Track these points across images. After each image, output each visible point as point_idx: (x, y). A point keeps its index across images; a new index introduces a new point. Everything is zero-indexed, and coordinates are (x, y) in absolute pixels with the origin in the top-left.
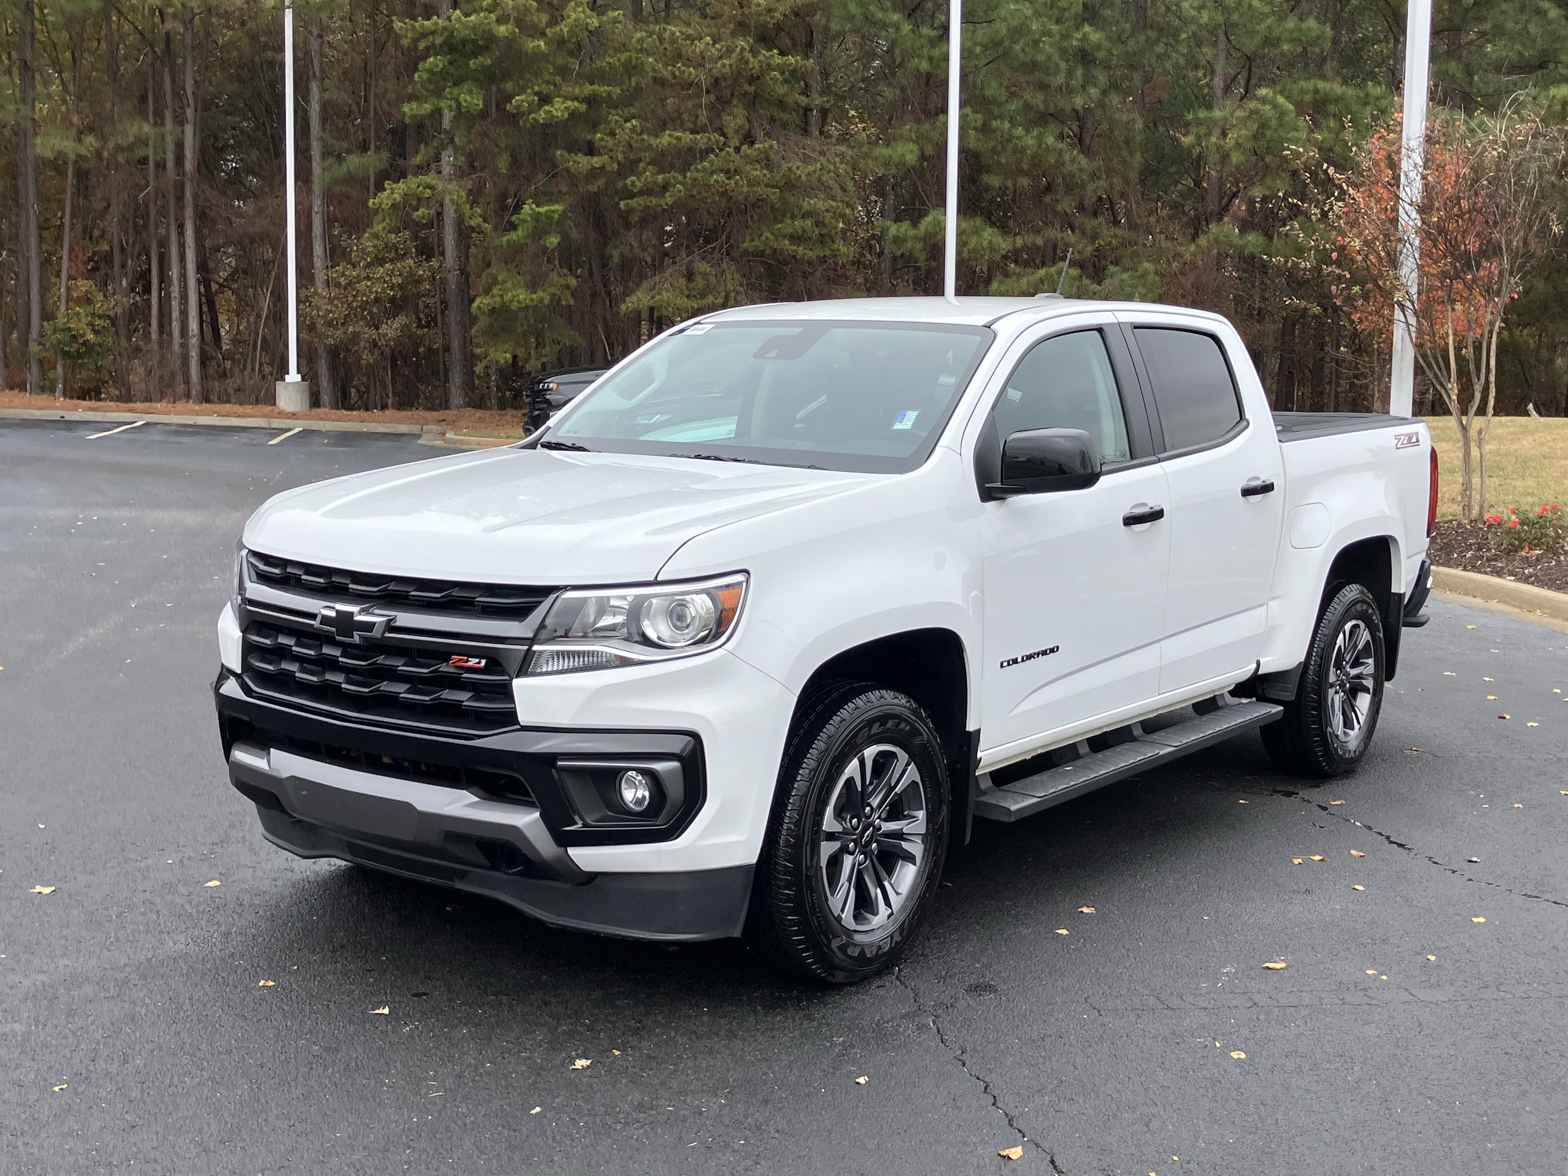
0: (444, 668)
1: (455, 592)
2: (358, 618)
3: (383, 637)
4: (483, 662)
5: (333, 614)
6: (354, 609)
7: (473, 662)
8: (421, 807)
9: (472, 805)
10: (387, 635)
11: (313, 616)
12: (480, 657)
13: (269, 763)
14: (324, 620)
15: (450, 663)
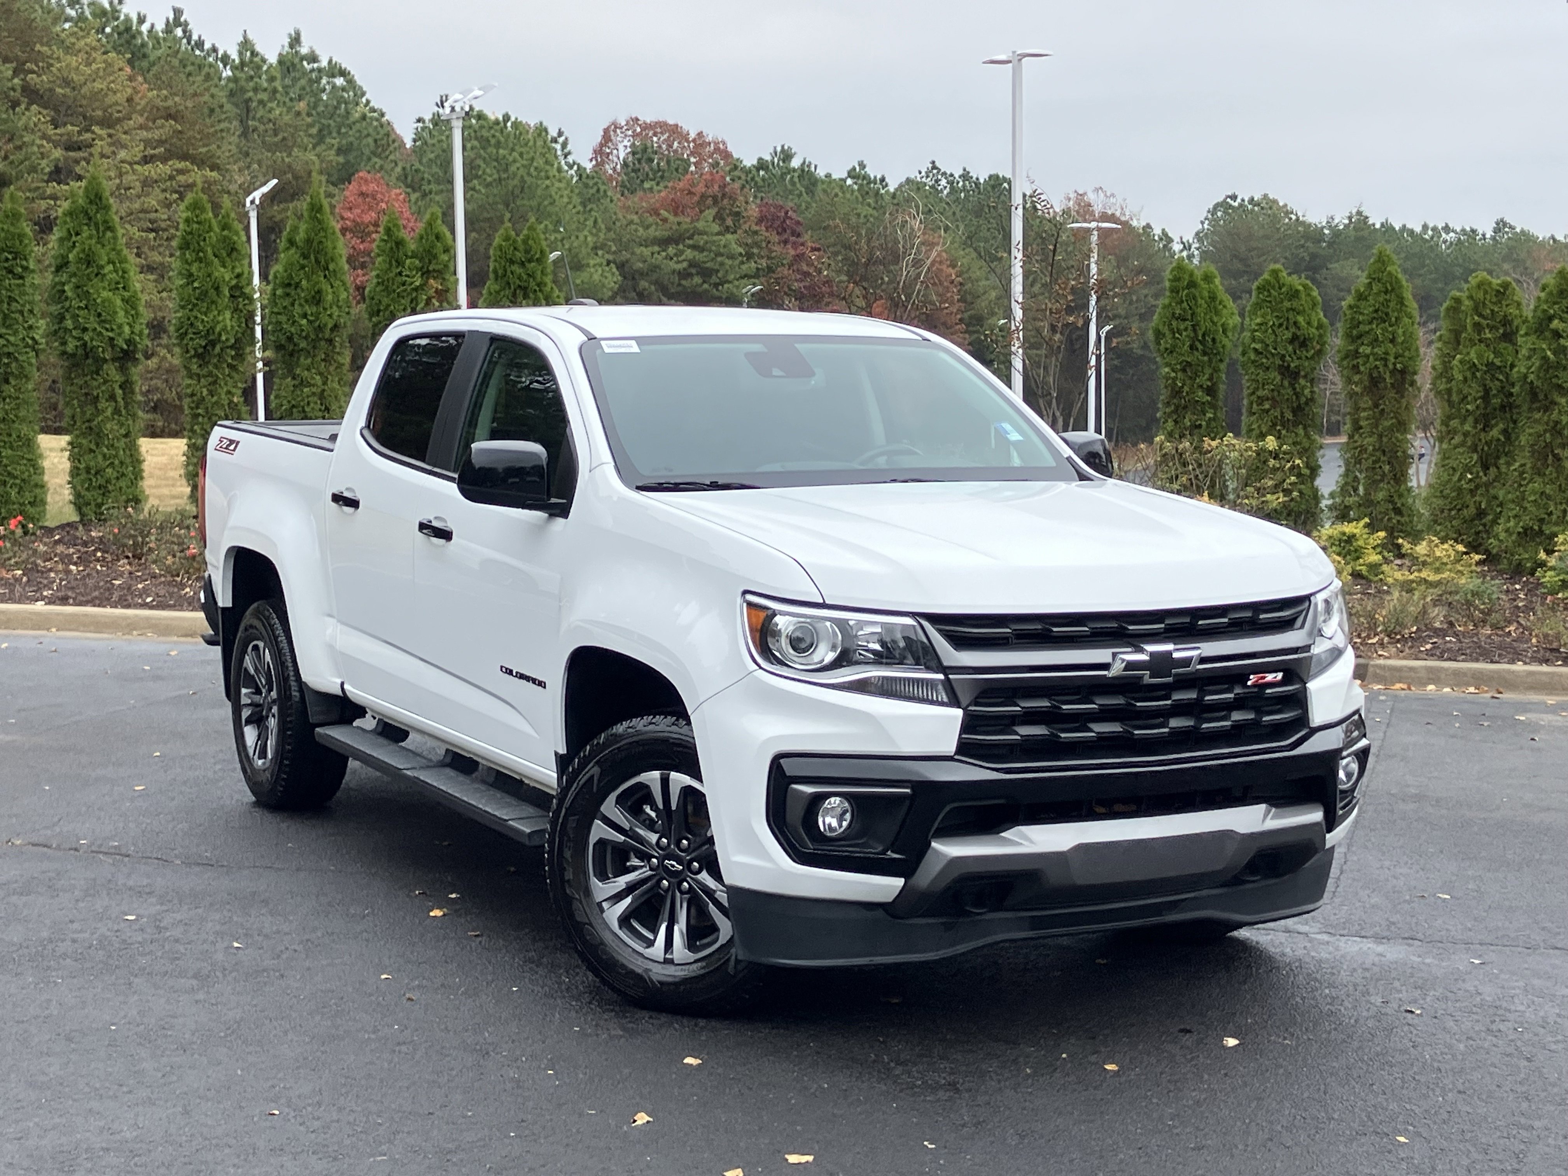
0: (1242, 689)
2: (1176, 655)
4: (1281, 675)
5: (1144, 657)
7: (1270, 677)
8: (1241, 830)
11: (1105, 666)
12: (1278, 670)
13: (1031, 842)
14: (1130, 666)
15: (1249, 683)
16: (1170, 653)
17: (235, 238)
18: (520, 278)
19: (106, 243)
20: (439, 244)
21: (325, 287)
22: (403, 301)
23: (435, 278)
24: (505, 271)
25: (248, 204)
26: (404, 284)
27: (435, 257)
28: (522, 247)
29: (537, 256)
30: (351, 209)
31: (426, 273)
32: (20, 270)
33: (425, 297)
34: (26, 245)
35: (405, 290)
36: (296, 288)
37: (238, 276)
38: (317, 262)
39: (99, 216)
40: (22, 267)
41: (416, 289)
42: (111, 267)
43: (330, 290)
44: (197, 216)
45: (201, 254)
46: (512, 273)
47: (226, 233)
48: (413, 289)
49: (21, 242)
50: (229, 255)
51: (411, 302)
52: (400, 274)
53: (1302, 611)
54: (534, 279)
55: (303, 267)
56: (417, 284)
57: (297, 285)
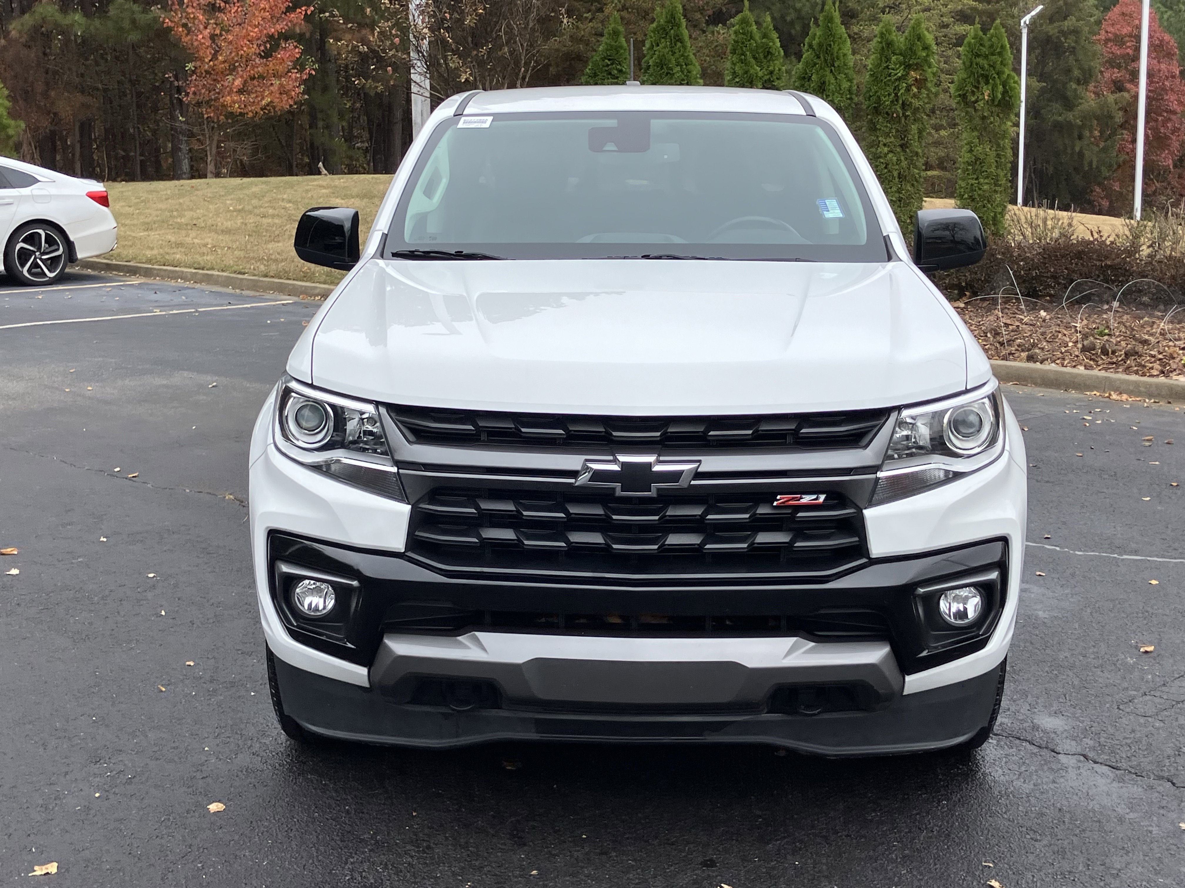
0: (763, 510)
1: (765, 427)
2: (657, 468)
3: (690, 486)
4: (822, 498)
5: (615, 468)
6: (650, 459)
7: (807, 499)
8: (751, 663)
9: (810, 651)
10: (693, 482)
11: (574, 474)
12: (818, 492)
13: (484, 649)
14: (598, 475)
15: (775, 504)
16: (649, 465)
17: (771, 44)
18: (983, 68)
19: (677, 51)
20: (919, 43)
21: (830, 78)
22: (888, 88)
23: (915, 70)
24: (971, 63)
25: (1022, 24)
26: (890, 75)
27: (915, 53)
28: (987, 44)
29: (998, 50)
30: (1113, 24)
31: (908, 67)
32: (616, 72)
33: (904, 85)
34: (621, 55)
35: (890, 80)
36: (808, 81)
37: (771, 73)
38: (826, 60)
39: (672, 31)
40: (617, 69)
41: (899, 79)
42: (678, 69)
43: (833, 81)
44: (743, 29)
45: (743, 57)
46: (977, 64)
47: (764, 40)
48: (896, 80)
49: (618, 52)
50: (765, 57)
51: (894, 90)
52: (887, 67)
53: (875, 426)
54: (994, 68)
55: (815, 64)
56: (900, 75)
57: (809, 79)
